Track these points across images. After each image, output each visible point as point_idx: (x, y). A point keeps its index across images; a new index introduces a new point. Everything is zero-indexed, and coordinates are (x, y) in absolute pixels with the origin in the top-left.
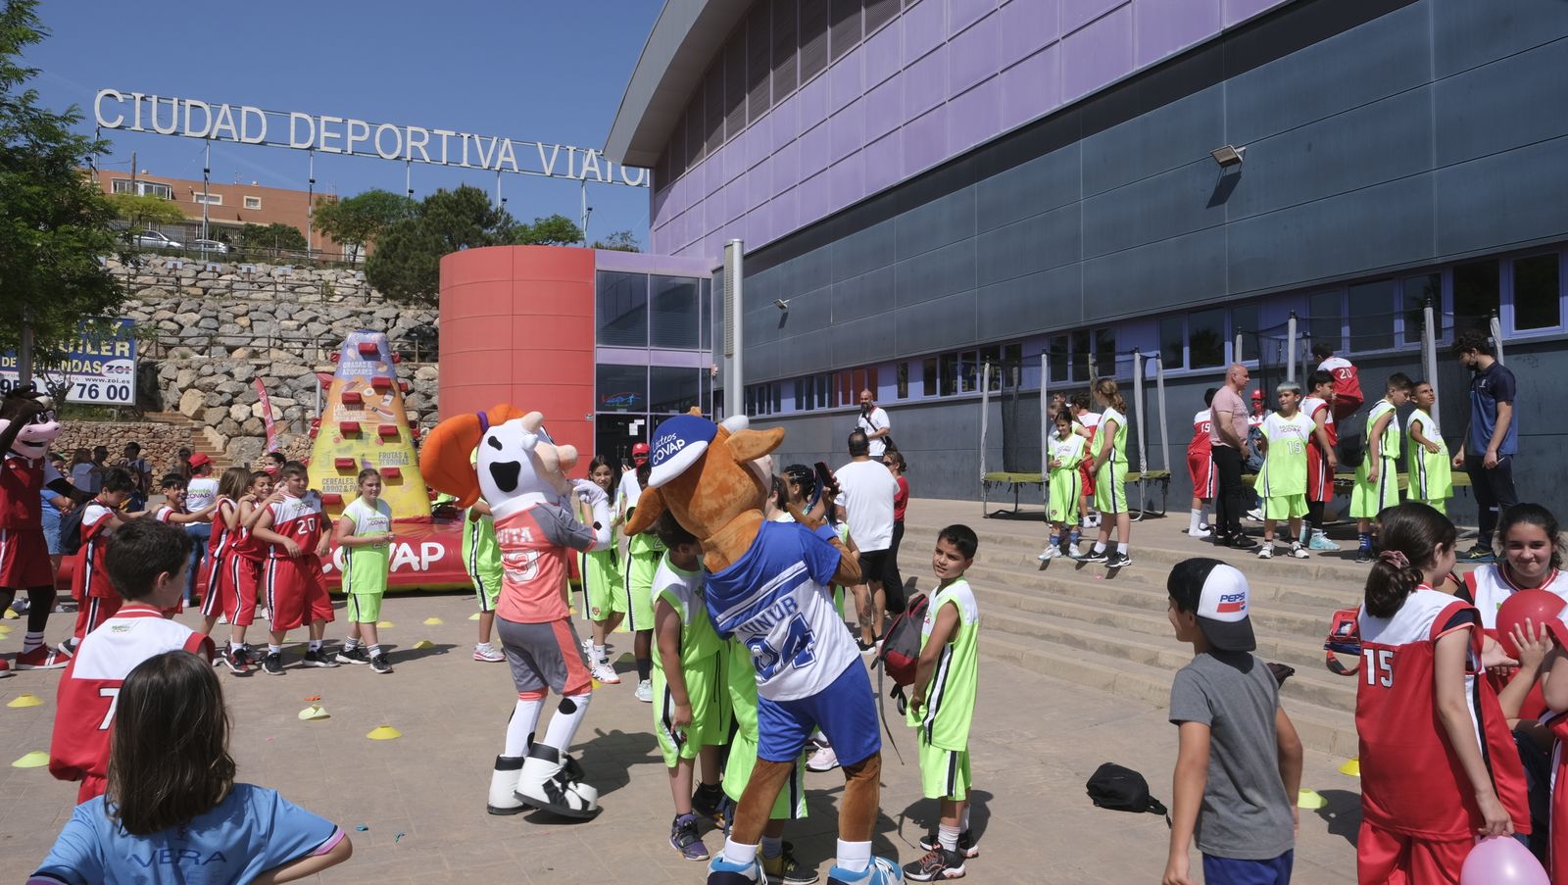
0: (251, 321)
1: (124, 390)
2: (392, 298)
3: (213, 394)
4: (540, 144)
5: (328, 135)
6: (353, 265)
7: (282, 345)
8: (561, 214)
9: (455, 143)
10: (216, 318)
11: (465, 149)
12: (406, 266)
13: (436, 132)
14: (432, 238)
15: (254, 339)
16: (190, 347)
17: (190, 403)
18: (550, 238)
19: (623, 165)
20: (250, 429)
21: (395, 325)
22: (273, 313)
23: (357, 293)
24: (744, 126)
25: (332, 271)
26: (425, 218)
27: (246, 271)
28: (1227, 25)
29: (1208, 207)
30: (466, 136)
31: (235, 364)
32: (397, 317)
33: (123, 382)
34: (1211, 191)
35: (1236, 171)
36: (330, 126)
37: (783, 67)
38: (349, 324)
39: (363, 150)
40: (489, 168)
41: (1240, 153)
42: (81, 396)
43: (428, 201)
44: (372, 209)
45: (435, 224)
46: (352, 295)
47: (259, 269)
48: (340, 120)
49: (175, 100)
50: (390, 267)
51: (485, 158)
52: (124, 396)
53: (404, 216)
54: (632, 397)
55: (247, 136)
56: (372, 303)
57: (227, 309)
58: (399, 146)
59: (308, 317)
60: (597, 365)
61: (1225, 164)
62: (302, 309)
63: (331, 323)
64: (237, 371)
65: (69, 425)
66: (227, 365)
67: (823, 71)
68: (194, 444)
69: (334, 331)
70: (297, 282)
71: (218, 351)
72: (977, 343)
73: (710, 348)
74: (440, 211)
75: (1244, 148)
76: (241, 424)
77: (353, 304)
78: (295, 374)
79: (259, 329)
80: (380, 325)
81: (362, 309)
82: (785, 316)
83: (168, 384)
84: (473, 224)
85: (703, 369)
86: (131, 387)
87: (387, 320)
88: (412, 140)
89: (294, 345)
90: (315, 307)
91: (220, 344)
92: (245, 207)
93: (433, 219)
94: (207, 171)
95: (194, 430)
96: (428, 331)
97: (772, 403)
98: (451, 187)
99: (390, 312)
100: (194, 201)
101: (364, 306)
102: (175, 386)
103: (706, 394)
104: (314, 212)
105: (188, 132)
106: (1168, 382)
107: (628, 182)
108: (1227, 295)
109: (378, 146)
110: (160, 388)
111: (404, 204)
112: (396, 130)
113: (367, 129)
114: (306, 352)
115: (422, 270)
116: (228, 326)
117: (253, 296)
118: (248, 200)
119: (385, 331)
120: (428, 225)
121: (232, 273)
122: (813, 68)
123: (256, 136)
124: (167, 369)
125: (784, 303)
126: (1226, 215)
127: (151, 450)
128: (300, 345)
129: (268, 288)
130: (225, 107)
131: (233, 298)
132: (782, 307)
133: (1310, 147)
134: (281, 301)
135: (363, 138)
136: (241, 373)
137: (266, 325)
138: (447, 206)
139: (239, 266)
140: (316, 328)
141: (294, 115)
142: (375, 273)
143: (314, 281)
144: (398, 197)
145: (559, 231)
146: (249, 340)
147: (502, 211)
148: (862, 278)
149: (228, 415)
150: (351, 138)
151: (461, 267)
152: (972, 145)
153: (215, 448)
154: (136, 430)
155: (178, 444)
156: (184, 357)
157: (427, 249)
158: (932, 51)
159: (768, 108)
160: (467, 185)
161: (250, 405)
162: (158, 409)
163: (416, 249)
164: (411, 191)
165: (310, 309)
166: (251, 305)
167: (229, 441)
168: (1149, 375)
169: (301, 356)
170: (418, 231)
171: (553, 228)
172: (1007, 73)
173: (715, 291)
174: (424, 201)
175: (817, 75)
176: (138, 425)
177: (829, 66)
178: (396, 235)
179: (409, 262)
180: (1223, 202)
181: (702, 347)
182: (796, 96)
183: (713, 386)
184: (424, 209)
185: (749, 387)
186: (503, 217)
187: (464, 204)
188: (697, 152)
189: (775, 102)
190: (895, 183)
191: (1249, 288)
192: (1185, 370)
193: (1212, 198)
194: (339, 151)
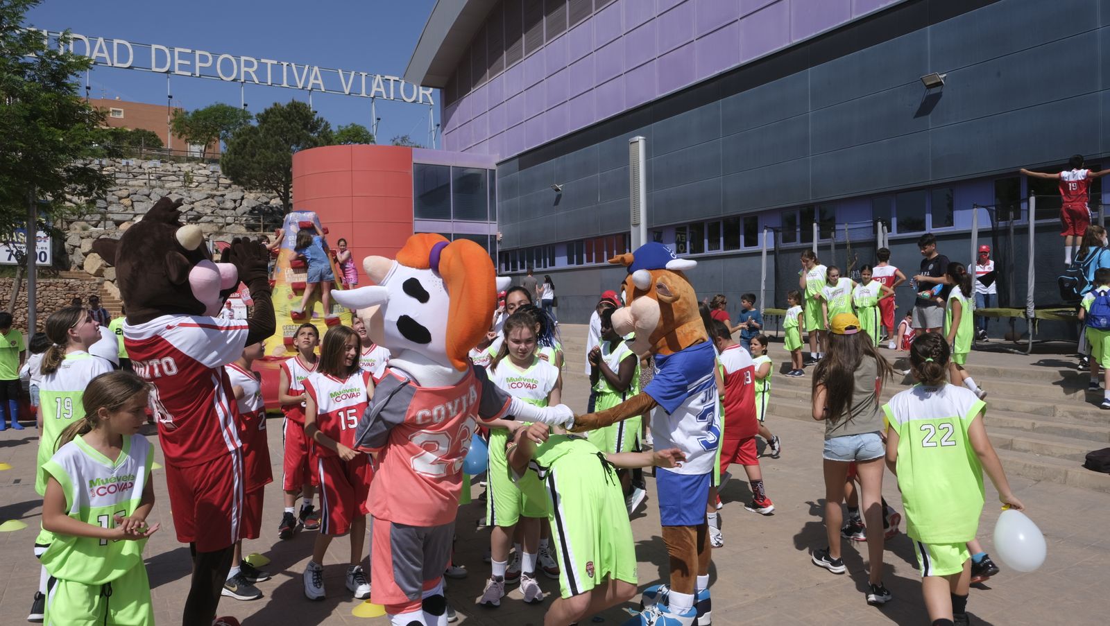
0: (132, 202)
1: (43, 255)
2: (240, 184)
4: (340, 71)
5: (181, 62)
6: (203, 161)
8: (357, 123)
9: (277, 70)
10: (105, 199)
11: (285, 74)
12: (254, 160)
13: (263, 61)
14: (272, 140)
15: (135, 215)
16: (87, 221)
17: (92, 264)
18: (349, 140)
19: (421, 86)
21: (241, 204)
22: (148, 196)
23: (208, 180)
24: (521, 57)
25: (187, 164)
26: (265, 125)
27: (125, 164)
29: (914, 118)
30: (285, 64)
32: (243, 198)
33: (42, 248)
34: (917, 106)
35: (939, 91)
37: (555, 14)
38: (207, 203)
39: (208, 73)
40: (303, 88)
41: (942, 78)
42: (9, 259)
43: (267, 112)
44: (216, 118)
45: (275, 129)
46: (205, 182)
47: (133, 162)
48: (190, 51)
50: (242, 161)
51: (300, 81)
52: (43, 259)
53: (241, 124)
55: (118, 62)
56: (220, 188)
57: (113, 193)
58: (235, 71)
61: (930, 87)
63: (193, 203)
65: (3, 281)
67: (589, 17)
69: (196, 209)
70: (163, 173)
71: (110, 224)
72: (721, 216)
73: (495, 220)
74: (278, 119)
75: (945, 75)
77: (207, 189)
79: (139, 207)
80: (230, 205)
81: (215, 192)
82: (559, 197)
83: (73, 250)
84: (302, 129)
85: (491, 236)
86: (48, 252)
87: (235, 201)
88: (245, 67)
90: (180, 191)
91: (109, 219)
92: (111, 116)
93: (272, 126)
94: (88, 88)
95: (99, 284)
96: (266, 209)
97: (548, 260)
98: (284, 102)
99: (237, 195)
101: (216, 189)
102: (79, 251)
104: (171, 121)
107: (405, 99)
108: (930, 181)
109: (219, 71)
110: (67, 253)
111: (240, 114)
112: (233, 59)
113: (210, 58)
115: (266, 163)
116: (115, 205)
117: (130, 183)
118: (113, 111)
119: (235, 209)
120: (268, 130)
121: (112, 166)
122: (580, 15)
123: (126, 61)
124: (72, 238)
125: (559, 187)
126: (930, 123)
127: (69, 300)
129: (140, 177)
130: (101, 40)
131: (117, 184)
132: (557, 190)
133: (999, 74)
134: (153, 187)
135: (208, 65)
137: (144, 205)
138: (282, 116)
139: (118, 160)
141: (154, 47)
142: (230, 166)
143: (175, 172)
144: (236, 109)
145: (357, 136)
146: (131, 216)
147: (322, 119)
150: (198, 64)
151: (304, 161)
152: (717, 72)
153: (114, 298)
154: (56, 285)
157: (268, 148)
159: (543, 44)
160: (296, 100)
162: (67, 268)
163: (260, 148)
164: (245, 105)
165: (176, 193)
166: (131, 190)
170: (261, 135)
171: (352, 133)
172: (745, 19)
173: (498, 178)
174: (262, 111)
175: (583, 20)
176: (56, 280)
177: (594, 12)
178: (244, 137)
179: (257, 155)
180: (929, 113)
181: (491, 220)
182: (566, 35)
183: (498, 248)
184: (264, 118)
185: (528, 249)
186: (323, 124)
187: (295, 115)
188: (480, 77)
189: (548, 39)
190: (652, 99)
191: (948, 176)
192: (894, 234)
193: (918, 111)
194: (189, 74)
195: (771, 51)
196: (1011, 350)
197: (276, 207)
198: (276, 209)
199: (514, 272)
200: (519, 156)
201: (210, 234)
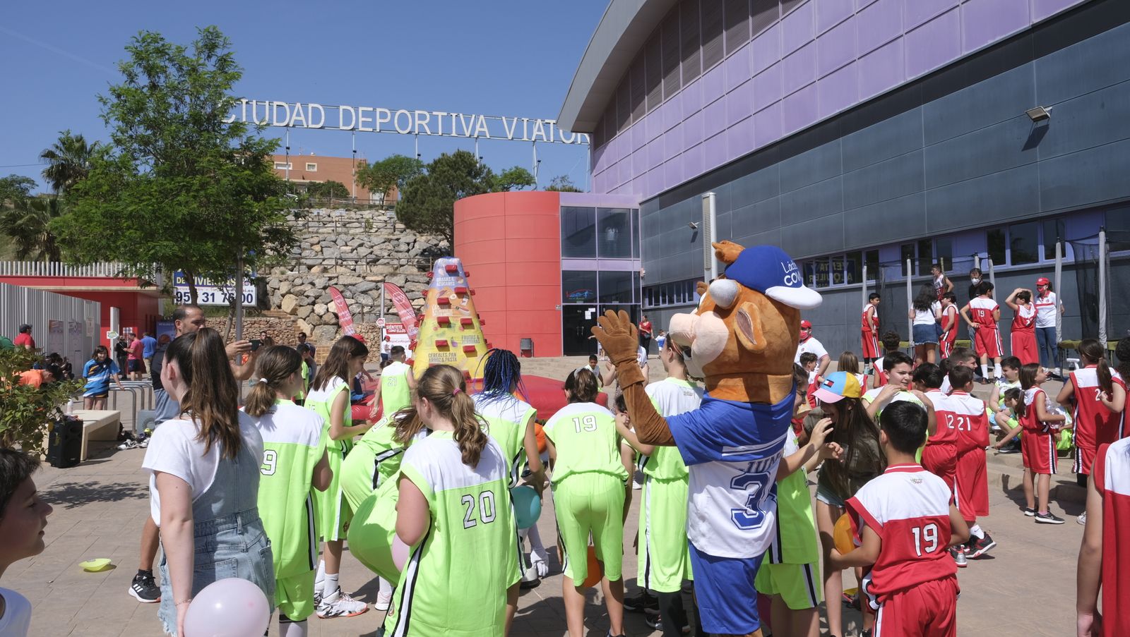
0: (322, 248)
1: (250, 296)
2: (412, 228)
3: (302, 297)
4: (504, 118)
5: (364, 119)
6: (382, 207)
7: (342, 263)
8: (519, 166)
9: (447, 120)
10: (300, 246)
11: (454, 124)
12: (423, 208)
13: (434, 113)
14: (440, 188)
15: (324, 260)
16: (285, 266)
17: (288, 304)
18: (512, 182)
19: (572, 132)
20: (327, 320)
21: (413, 247)
22: (335, 242)
23: (386, 226)
24: (661, 101)
25: (369, 211)
26: (434, 175)
27: (316, 214)
28: (1035, 21)
29: (1023, 150)
30: (454, 115)
31: (315, 277)
32: (415, 241)
33: (249, 291)
34: (1025, 139)
35: (1046, 124)
36: (365, 114)
37: (690, 60)
38: (384, 247)
39: (387, 128)
40: (470, 136)
41: (1048, 112)
42: (224, 301)
43: (436, 162)
44: (393, 168)
45: (442, 178)
46: (383, 227)
47: (324, 212)
48: (371, 109)
49: (267, 102)
50: (413, 208)
51: (467, 130)
52: (250, 300)
53: (415, 173)
54: (586, 293)
55: (313, 123)
56: (397, 232)
57: (306, 240)
58: (410, 125)
59: (358, 244)
60: (564, 272)
61: (1036, 120)
62: (353, 239)
63: (372, 247)
64: (317, 282)
66: (310, 278)
67: (720, 62)
68: (295, 331)
69: (375, 253)
70: (347, 220)
71: (303, 268)
72: (845, 250)
73: (639, 257)
74: (445, 169)
75: (1051, 108)
76: (321, 317)
77: (385, 234)
78: (354, 282)
79: (327, 253)
80: (404, 247)
81: (391, 237)
82: (696, 234)
83: (274, 291)
84: (466, 176)
85: (634, 272)
86: (254, 295)
87: (408, 244)
88: (419, 120)
89: (350, 263)
90: (362, 237)
91: (303, 264)
92: (307, 170)
93: (440, 175)
94: (288, 148)
95: (293, 321)
96: (436, 250)
97: (687, 294)
98: (451, 152)
99: (410, 238)
100: (275, 168)
101: (392, 234)
102: (278, 293)
103: (637, 290)
104: (356, 172)
105: (275, 123)
106: (997, 275)
107: (565, 141)
108: (1040, 212)
109: (396, 125)
110: (268, 294)
111: (415, 163)
112: (408, 114)
113: (389, 114)
114: (357, 267)
115: (433, 210)
116: (307, 251)
117: (321, 231)
118: (308, 165)
119: (408, 251)
120: (436, 179)
122: (712, 60)
123: (318, 123)
124: (273, 281)
125: (695, 225)
126: (1038, 156)
128: (354, 263)
129: (329, 225)
130: (298, 105)
131: (309, 232)
132: (694, 228)
133: (1103, 106)
134: (339, 234)
135: (387, 120)
136: (320, 282)
137: (332, 250)
138: (448, 165)
139: (312, 210)
140: (363, 251)
141: (342, 108)
142: (403, 213)
143: (358, 219)
144: (411, 159)
145: (520, 178)
146: (321, 261)
147: (484, 166)
148: (755, 206)
149: (313, 311)
150: (379, 121)
151: (467, 209)
152: (837, 111)
154: (259, 323)
155: (285, 331)
157: (436, 195)
158: (804, 46)
159: (679, 88)
160: (461, 150)
161: (327, 304)
162: (268, 308)
163: (429, 196)
164: (419, 155)
165: (358, 238)
166: (321, 237)
167: (314, 328)
169: (355, 270)
170: (430, 183)
171: (514, 176)
172: (863, 58)
173: (641, 217)
174: (431, 162)
175: (716, 65)
176: (259, 319)
177: (725, 58)
178: (415, 186)
179: (425, 204)
180: (1036, 146)
181: (634, 257)
182: (700, 79)
183: (642, 284)
184: (433, 168)
185: (668, 284)
186: (485, 171)
187: (460, 163)
188: (625, 121)
189: (684, 84)
190: (778, 139)
191: (1057, 208)
192: (1008, 266)
193: (1026, 144)
194: (371, 130)
195: (888, 88)
197: (445, 248)
199: (656, 307)
200: (660, 195)
201: (386, 275)
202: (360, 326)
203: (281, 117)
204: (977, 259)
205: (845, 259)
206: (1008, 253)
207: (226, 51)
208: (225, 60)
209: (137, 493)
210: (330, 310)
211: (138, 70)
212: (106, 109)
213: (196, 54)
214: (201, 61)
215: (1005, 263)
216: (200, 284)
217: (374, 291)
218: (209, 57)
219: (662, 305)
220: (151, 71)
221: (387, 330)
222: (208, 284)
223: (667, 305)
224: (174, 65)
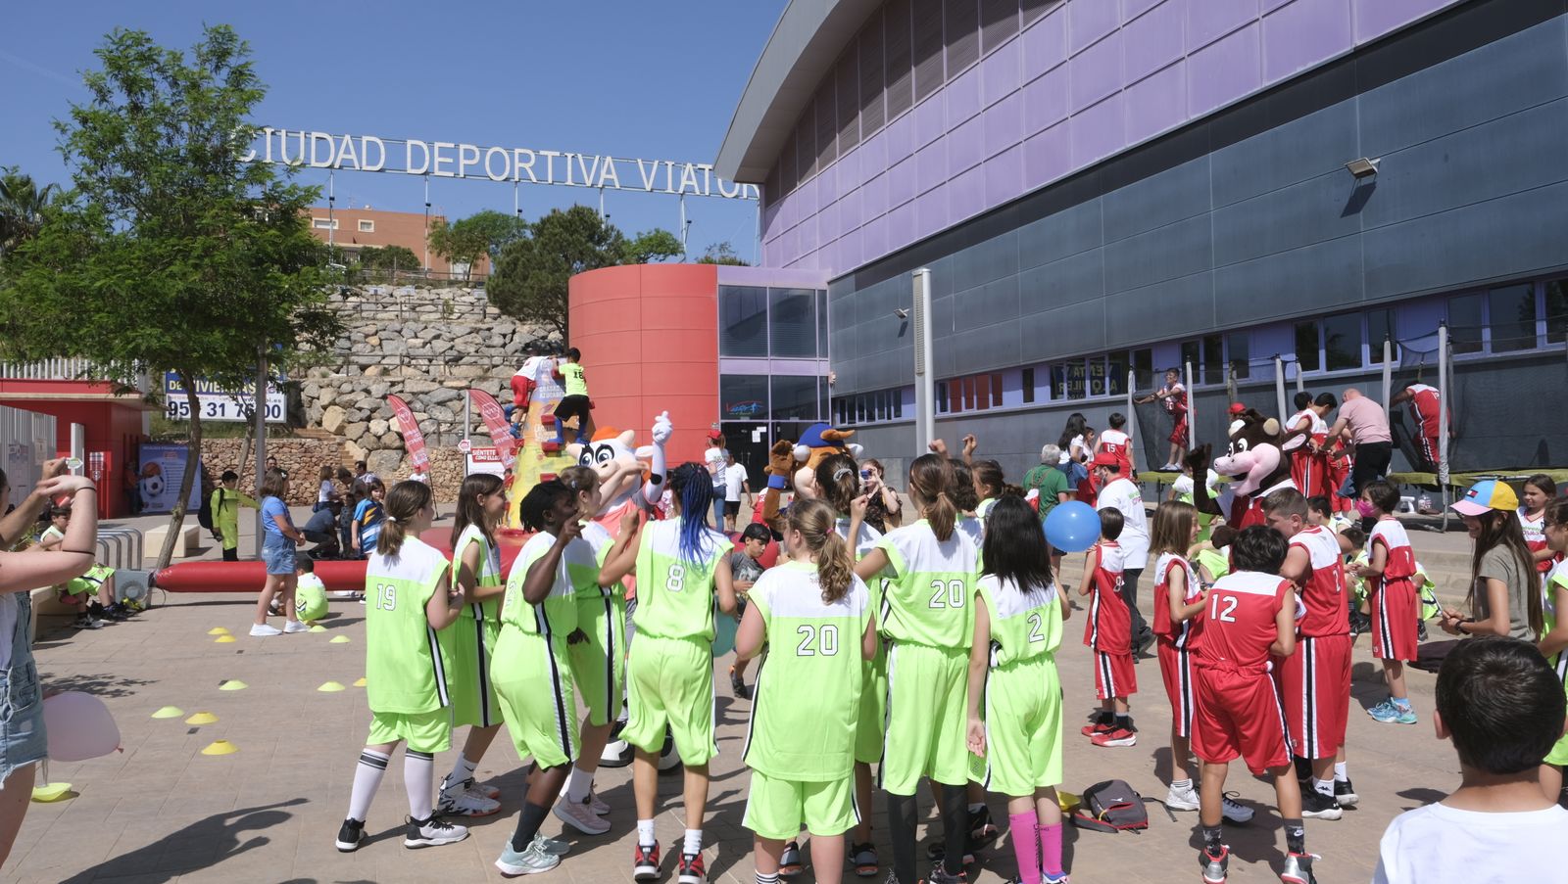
0: (381, 340)
1: (276, 409)
2: (510, 314)
3: (353, 410)
4: (639, 161)
5: (442, 160)
6: (467, 284)
7: (410, 362)
8: (662, 229)
9: (560, 162)
10: (349, 338)
11: (569, 168)
12: (526, 285)
13: (542, 153)
14: (549, 257)
15: (384, 357)
16: (327, 366)
17: (332, 419)
18: (651, 251)
19: (736, 181)
20: (388, 442)
21: (512, 340)
22: (400, 332)
23: (472, 310)
24: (858, 142)
25: (448, 289)
26: (541, 239)
27: (373, 292)
28: (1360, 42)
29: (1343, 216)
30: (570, 156)
31: (371, 382)
32: (514, 332)
33: (275, 401)
34: (1345, 201)
35: (1371, 182)
36: (443, 152)
37: (898, 85)
38: (470, 340)
39: (474, 172)
40: (592, 186)
41: (1374, 165)
42: (239, 415)
43: (544, 222)
44: (483, 229)
45: (552, 244)
46: (469, 312)
47: (383, 289)
48: (452, 145)
49: (302, 133)
50: (511, 286)
51: (589, 177)
52: (276, 414)
53: (514, 236)
54: (754, 406)
55: (368, 164)
56: (488, 319)
57: (358, 329)
58: (508, 168)
59: (433, 335)
60: (721, 375)
61: (1359, 176)
62: (426, 328)
63: (453, 340)
64: (373, 388)
65: (231, 443)
66: (364, 383)
67: (938, 89)
68: (341, 457)
69: (456, 348)
70: (418, 302)
71: (354, 368)
72: (1106, 349)
73: (827, 356)
74: (557, 231)
75: (1378, 160)
76: (379, 438)
77: (471, 321)
78: (426, 389)
79: (388, 347)
80: (498, 340)
81: (480, 325)
82: (905, 326)
83: (311, 402)
84: (587, 241)
85: (820, 377)
86: (282, 406)
87: (504, 336)
88: (520, 162)
89: (421, 362)
90: (438, 325)
91: (353, 363)
92: (359, 230)
93: (550, 239)
94: (332, 199)
95: (339, 444)
96: (543, 345)
97: (892, 408)
98: (565, 208)
99: (507, 328)
100: (313, 226)
101: (482, 321)
102: (317, 404)
103: (824, 402)
104: (429, 235)
105: (313, 163)
106: (1307, 383)
107: (724, 194)
108: (1364, 300)
109: (488, 169)
110: (303, 406)
111: (514, 224)
112: (505, 153)
113: (478, 153)
114: (431, 368)
115: (540, 289)
116: (360, 345)
117: (379, 316)
118: (362, 223)
119: (504, 345)
120: (544, 245)
121: (358, 295)
122: (928, 86)
123: (376, 164)
124: (310, 387)
125: (905, 312)
126: (1361, 224)
127: (303, 465)
128: (427, 362)
129: (391, 308)
130: (347, 138)
131: (363, 318)
132: (903, 316)
133: (1446, 157)
134: (406, 321)
135: (474, 161)
136: (378, 389)
137: (394, 343)
138: (563, 227)
139: (367, 286)
140: (440, 345)
141: (410, 143)
142: (497, 292)
143: (433, 300)
144: (508, 217)
145: (662, 245)
146: (379, 359)
147: (612, 228)
148: (985, 288)
149: (368, 429)
150: (463, 162)
151: (586, 287)
152: (1097, 160)
154: (290, 446)
155: (328, 458)
156: (324, 376)
157: (545, 268)
158: (1052, 69)
159: (883, 124)
160: (580, 205)
161: (387, 420)
162: (302, 424)
163: (534, 269)
164: (520, 211)
165: (433, 327)
166: (380, 325)
167: (369, 454)
168: (1290, 377)
169: (428, 372)
170: (536, 251)
171: (654, 242)
172: (1131, 89)
173: (831, 301)
174: (537, 221)
175: (933, 93)
176: (290, 440)
177: (945, 84)
178: (514, 254)
179: (529, 280)
180: (1359, 211)
181: (820, 356)
182: (911, 113)
183: (831, 394)
184: (540, 229)
185: (867, 393)
186: (614, 234)
187: (578, 223)
188: (808, 168)
189: (890, 117)
190: (1017, 196)
191: (1387, 294)
192: (1322, 372)
193: (1347, 208)
194: (452, 175)
195: (1165, 130)
196: (1426, 526)
197: (556, 342)
198: (555, 345)
199: (850, 425)
200: (856, 271)
201: (473, 380)
202: (435, 451)
203: (323, 154)
204: (1278, 362)
205: (1107, 362)
206: (1322, 354)
207: (242, 60)
208: (241, 73)
209: (109, 689)
210: (392, 428)
211: (113, 85)
212: (65, 140)
213: (198, 62)
214: (206, 73)
215: (1318, 368)
216: (204, 390)
217: (455, 402)
218: (218, 68)
219: (858, 423)
220: (131, 85)
221: (474, 457)
222: (216, 391)
223: (865, 423)
224: (166, 78)
